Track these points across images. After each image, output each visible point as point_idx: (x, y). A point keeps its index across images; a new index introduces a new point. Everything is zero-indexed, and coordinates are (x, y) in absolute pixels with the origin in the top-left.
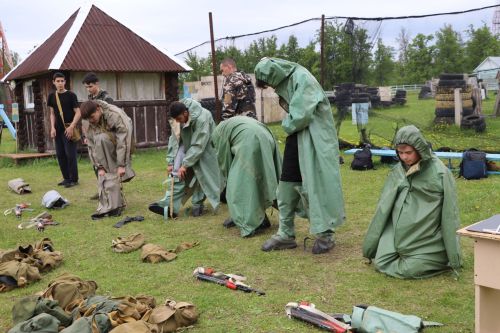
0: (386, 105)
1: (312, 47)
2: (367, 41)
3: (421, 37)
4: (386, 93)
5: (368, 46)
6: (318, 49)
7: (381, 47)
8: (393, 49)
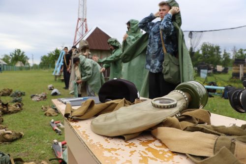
0: (219, 73)
1: (198, 52)
2: (220, 50)
3: (241, 50)
4: (220, 68)
5: (220, 52)
6: (201, 52)
7: (225, 53)
8: (230, 54)
